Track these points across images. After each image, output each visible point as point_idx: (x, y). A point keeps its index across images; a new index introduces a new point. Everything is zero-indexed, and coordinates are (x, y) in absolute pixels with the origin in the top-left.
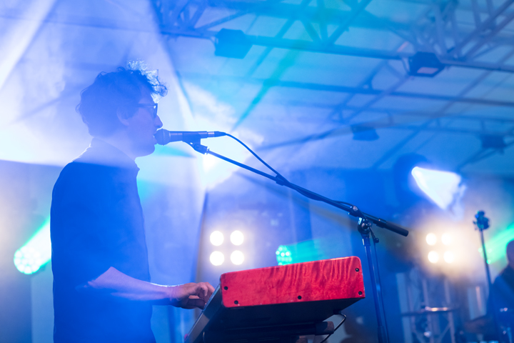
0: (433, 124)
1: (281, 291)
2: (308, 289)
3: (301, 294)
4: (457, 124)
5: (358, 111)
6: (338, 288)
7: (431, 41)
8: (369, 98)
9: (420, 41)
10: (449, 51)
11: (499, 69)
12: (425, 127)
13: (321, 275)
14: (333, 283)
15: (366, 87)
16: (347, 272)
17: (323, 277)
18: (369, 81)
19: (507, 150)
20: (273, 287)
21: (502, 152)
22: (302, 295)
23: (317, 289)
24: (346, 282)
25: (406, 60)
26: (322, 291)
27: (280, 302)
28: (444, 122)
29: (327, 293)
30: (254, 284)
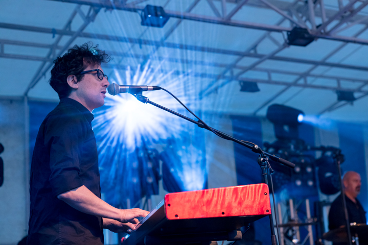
0: (301, 82)
1: (210, 208)
2: (230, 207)
3: (224, 210)
4: (319, 82)
5: (246, 69)
6: (252, 207)
7: (304, 18)
8: (254, 60)
9: (295, 19)
10: (318, 27)
11: (355, 42)
12: (295, 84)
13: (239, 197)
14: (247, 203)
15: (252, 52)
16: (258, 195)
17: (241, 198)
18: (255, 47)
19: (355, 103)
20: (204, 205)
21: (352, 104)
22: (225, 212)
23: (236, 207)
24: (257, 203)
25: (285, 33)
26: (239, 209)
27: (208, 216)
28: (310, 80)
29: (243, 211)
30: (190, 203)
